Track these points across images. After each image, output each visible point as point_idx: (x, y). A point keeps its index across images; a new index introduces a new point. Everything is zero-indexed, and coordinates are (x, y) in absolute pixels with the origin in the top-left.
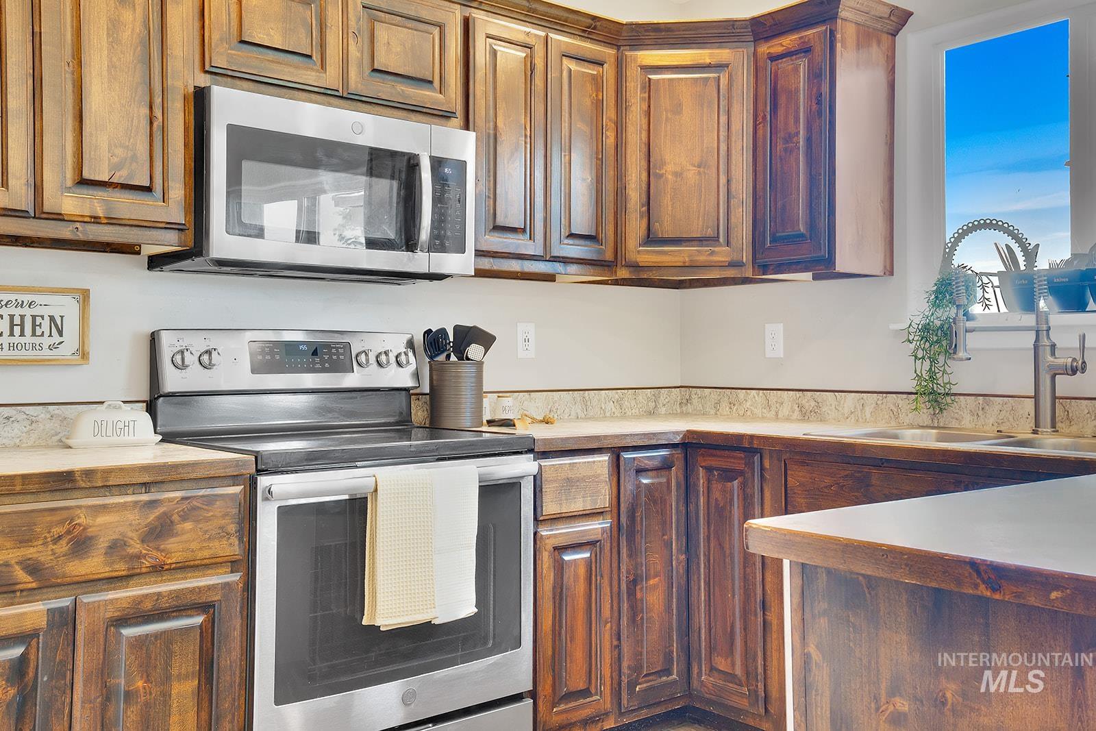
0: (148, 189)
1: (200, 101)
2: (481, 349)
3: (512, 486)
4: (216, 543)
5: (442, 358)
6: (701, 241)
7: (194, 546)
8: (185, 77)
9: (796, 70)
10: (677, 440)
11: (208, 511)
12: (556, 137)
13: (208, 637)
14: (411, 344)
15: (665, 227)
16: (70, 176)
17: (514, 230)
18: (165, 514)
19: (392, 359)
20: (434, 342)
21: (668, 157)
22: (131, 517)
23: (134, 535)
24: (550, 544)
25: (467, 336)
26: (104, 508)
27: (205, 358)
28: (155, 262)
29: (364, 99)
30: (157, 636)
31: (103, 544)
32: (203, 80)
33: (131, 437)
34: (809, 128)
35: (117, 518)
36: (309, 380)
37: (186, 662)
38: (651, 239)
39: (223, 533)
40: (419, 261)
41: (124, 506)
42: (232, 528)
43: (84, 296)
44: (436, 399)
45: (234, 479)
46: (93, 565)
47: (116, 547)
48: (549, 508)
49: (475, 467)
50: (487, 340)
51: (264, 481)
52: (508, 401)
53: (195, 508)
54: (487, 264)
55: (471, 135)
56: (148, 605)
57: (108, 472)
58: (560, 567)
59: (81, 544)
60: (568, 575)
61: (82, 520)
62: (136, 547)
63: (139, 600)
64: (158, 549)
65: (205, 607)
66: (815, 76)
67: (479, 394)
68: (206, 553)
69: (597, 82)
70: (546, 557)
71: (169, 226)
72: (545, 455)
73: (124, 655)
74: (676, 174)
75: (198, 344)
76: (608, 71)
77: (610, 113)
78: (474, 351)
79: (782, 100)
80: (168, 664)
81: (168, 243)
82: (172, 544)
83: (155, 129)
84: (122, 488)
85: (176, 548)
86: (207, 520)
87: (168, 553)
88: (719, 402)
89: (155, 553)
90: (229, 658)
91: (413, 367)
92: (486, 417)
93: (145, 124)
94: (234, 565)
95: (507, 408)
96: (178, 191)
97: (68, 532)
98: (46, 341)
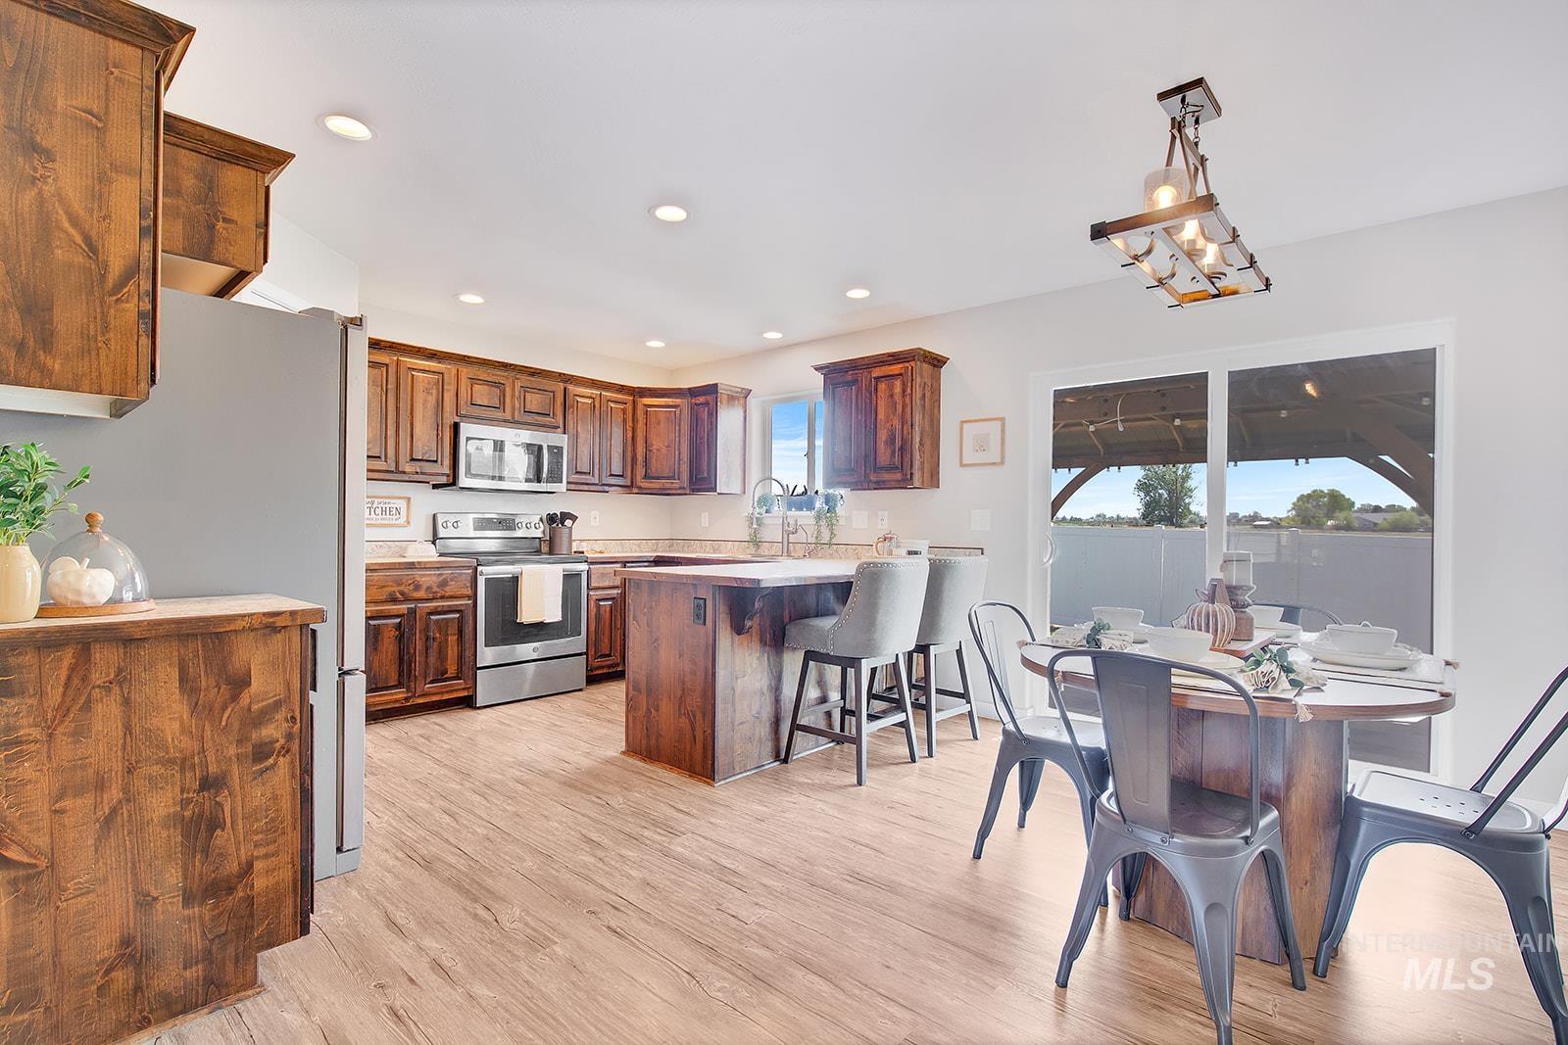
0: (436, 461)
1: (456, 427)
2: (571, 522)
3: (578, 575)
4: (463, 590)
5: (555, 525)
6: (668, 478)
7: (456, 590)
8: (450, 418)
9: (704, 411)
10: (652, 559)
12: (605, 434)
13: (461, 622)
14: (541, 520)
15: (653, 471)
16: (408, 458)
17: (585, 473)
18: (445, 578)
19: (533, 525)
20: (552, 519)
21: (654, 443)
22: (433, 579)
23: (434, 585)
24: (594, 597)
25: (565, 516)
26: (424, 575)
27: (455, 524)
28: (435, 487)
29: (521, 423)
30: (443, 619)
32: (457, 420)
33: (428, 553)
34: (708, 435)
36: (498, 534)
37: (453, 630)
38: (646, 476)
40: (543, 487)
41: (431, 575)
44: (551, 542)
45: (469, 567)
46: (421, 594)
47: (429, 588)
48: (594, 584)
49: (564, 567)
50: (574, 518)
51: (480, 568)
52: (584, 544)
53: (455, 577)
54: (573, 487)
55: (566, 436)
57: (426, 563)
58: (598, 607)
59: (417, 587)
60: (602, 609)
61: (418, 579)
62: (436, 589)
64: (442, 590)
65: (459, 612)
66: (710, 414)
67: (570, 541)
69: (624, 411)
70: (592, 603)
71: (443, 474)
72: (592, 563)
73: (432, 626)
74: (658, 450)
75: (452, 519)
76: (629, 407)
77: (630, 423)
78: (568, 523)
79: (700, 421)
80: (446, 631)
81: (443, 480)
82: (447, 589)
83: (439, 439)
84: (429, 569)
85: (449, 590)
88: (684, 546)
89: (442, 592)
90: (468, 630)
91: (542, 529)
92: (574, 549)
93: (435, 437)
94: (469, 597)
95: (584, 547)
96: (447, 462)
97: (413, 583)
98: (394, 517)
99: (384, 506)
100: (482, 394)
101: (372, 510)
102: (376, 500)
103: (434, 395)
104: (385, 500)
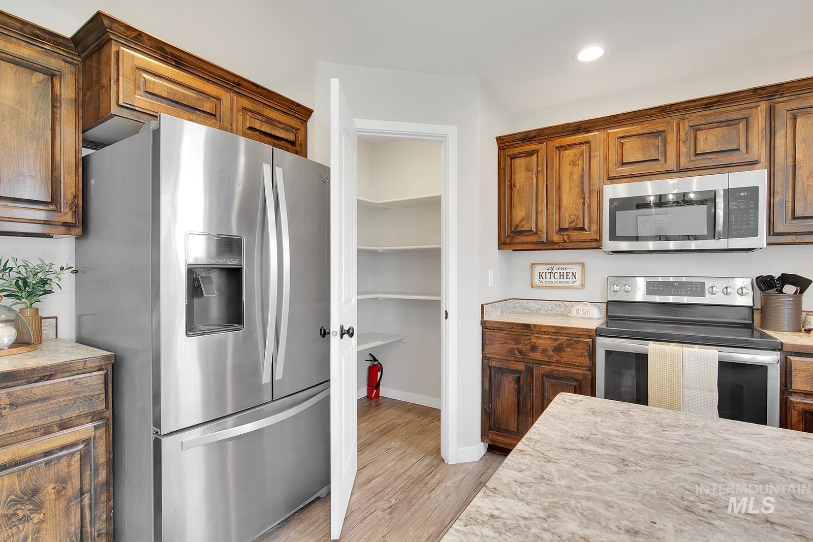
0: (583, 228)
2: (795, 288)
4: (580, 358)
5: (769, 291)
7: (571, 357)
11: (577, 346)
16: (557, 229)
18: (560, 344)
19: (735, 290)
22: (549, 342)
23: (550, 349)
24: (800, 408)
26: (541, 338)
29: (690, 170)
30: (559, 384)
31: (540, 349)
32: (607, 183)
33: (588, 316)
35: (544, 342)
39: (582, 355)
41: (547, 338)
42: (586, 354)
43: (582, 265)
44: (764, 314)
46: (538, 356)
47: (544, 351)
49: (717, 351)
53: (571, 344)
56: (556, 373)
59: (534, 348)
61: (534, 340)
62: (551, 353)
63: (552, 371)
64: (558, 355)
65: (577, 380)
68: (576, 361)
71: (591, 240)
78: (789, 289)
82: (563, 355)
83: (586, 207)
84: (544, 332)
85: (565, 357)
86: (577, 349)
87: (562, 357)
91: (751, 295)
93: (582, 205)
94: (587, 368)
97: (530, 343)
98: (571, 281)
99: (562, 271)
100: (634, 151)
101: (552, 275)
102: (555, 267)
103: (580, 166)
104: (563, 266)
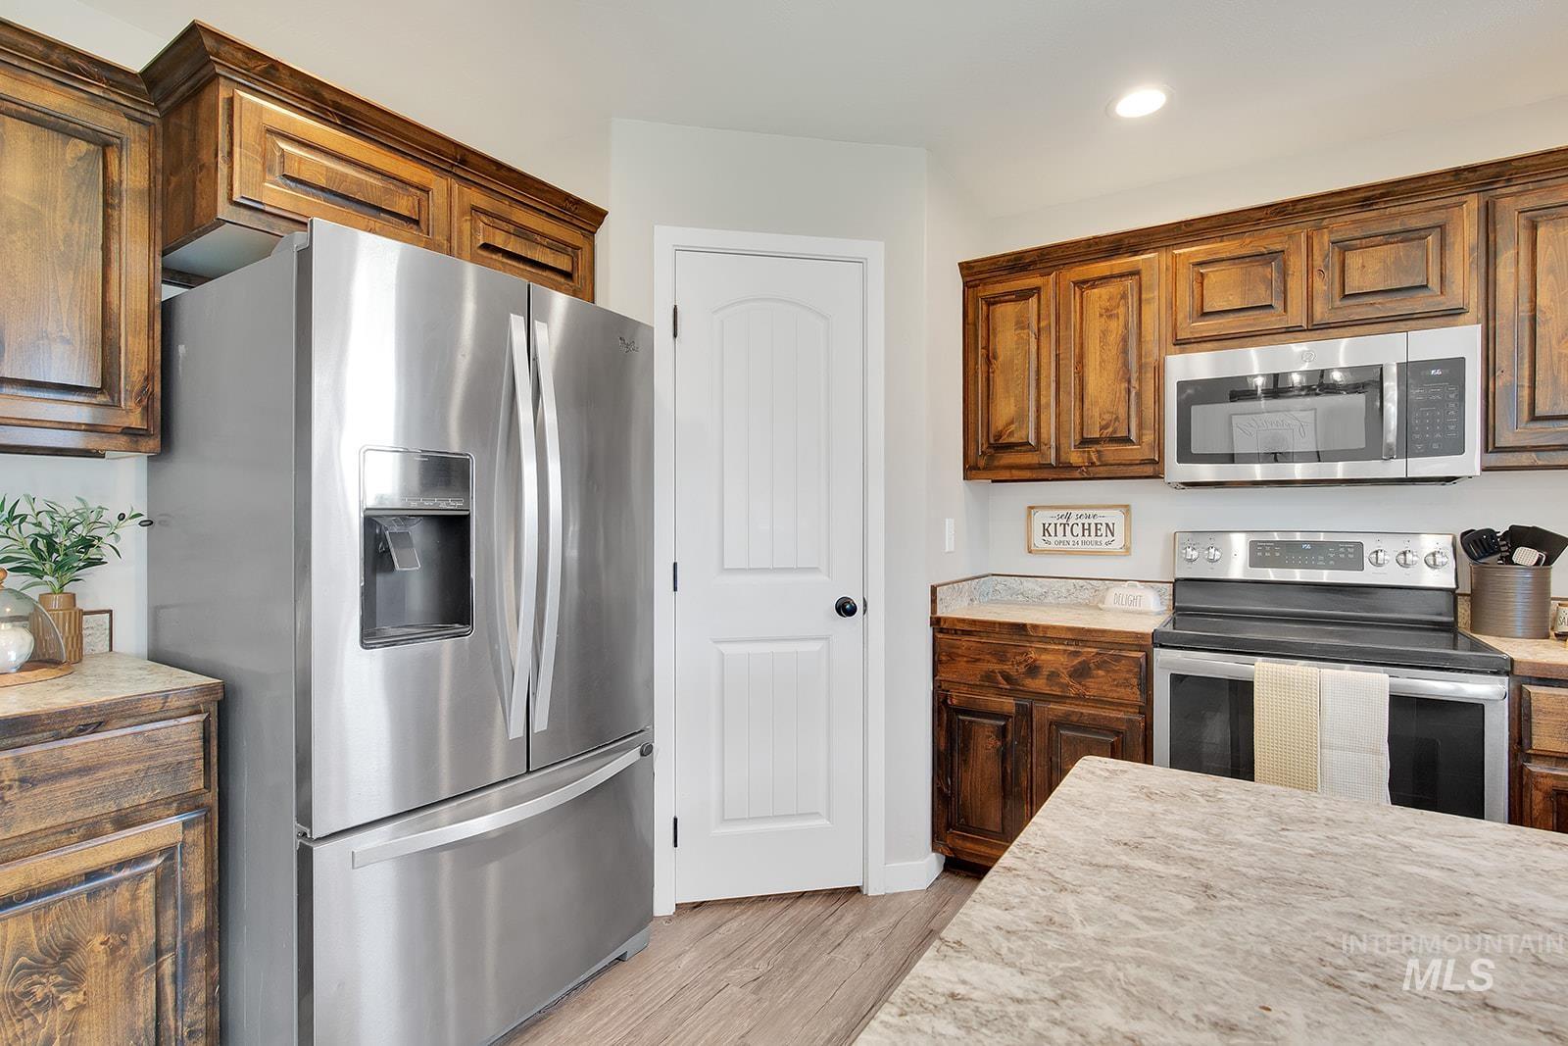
4: (1123, 690)
5: (1491, 560)
7: (1105, 687)
11: (1116, 666)
18: (1084, 661)
20: (1476, 543)
22: (1062, 659)
23: (1065, 671)
24: (1548, 785)
26: (1045, 650)
29: (1332, 325)
30: (1081, 739)
31: (1045, 672)
32: (1174, 351)
33: (1137, 608)
35: (1053, 658)
39: (1126, 684)
41: (1058, 651)
42: (1135, 681)
43: (1126, 509)
44: (1476, 604)
45: (1138, 647)
47: (1053, 676)
49: (1387, 676)
51: (1158, 651)
53: (1105, 662)
56: (1074, 718)
61: (1033, 655)
63: (1068, 714)
64: (1080, 684)
65: (1117, 733)
68: (1115, 695)
78: (1523, 555)
84: (1054, 640)
86: (1115, 671)
87: (1087, 688)
89: (1078, 686)
97: (1025, 661)
98: (1104, 540)
99: (1087, 521)
100: (1224, 289)
101: (1068, 529)
102: (1074, 513)
103: (1121, 318)
104: (1089, 512)
